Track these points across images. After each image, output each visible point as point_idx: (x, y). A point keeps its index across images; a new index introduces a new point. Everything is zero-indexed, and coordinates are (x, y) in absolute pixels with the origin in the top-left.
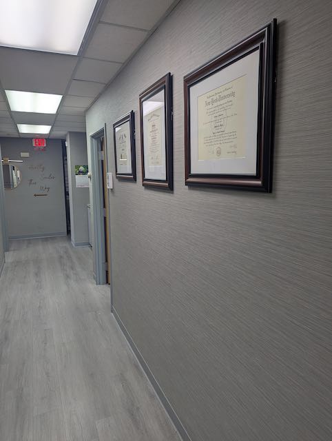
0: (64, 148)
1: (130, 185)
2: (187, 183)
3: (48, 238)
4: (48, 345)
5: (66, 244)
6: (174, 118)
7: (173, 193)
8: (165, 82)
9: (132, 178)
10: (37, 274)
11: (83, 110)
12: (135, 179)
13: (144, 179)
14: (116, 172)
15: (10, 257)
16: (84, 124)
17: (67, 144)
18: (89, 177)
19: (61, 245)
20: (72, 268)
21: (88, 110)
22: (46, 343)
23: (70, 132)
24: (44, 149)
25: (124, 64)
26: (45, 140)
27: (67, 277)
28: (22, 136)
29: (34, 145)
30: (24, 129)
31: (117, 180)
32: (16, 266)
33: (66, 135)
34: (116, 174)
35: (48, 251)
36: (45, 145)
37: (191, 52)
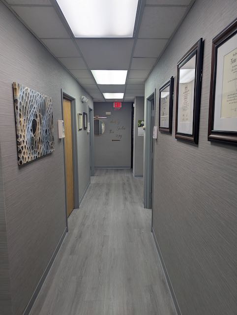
0: (133, 108)
1: (167, 137)
2: (210, 139)
3: (118, 169)
4: (104, 247)
5: (129, 175)
6: (203, 79)
7: (198, 146)
8: (197, 47)
9: (169, 131)
10: (107, 194)
11: (143, 80)
12: (170, 132)
13: (176, 133)
14: (159, 125)
15: (94, 180)
16: (143, 90)
17: (134, 105)
18: (144, 129)
19: (126, 175)
20: (130, 193)
21: (146, 80)
22: (103, 246)
23: (136, 97)
24: (120, 109)
25: (169, 39)
26: (121, 103)
27: (126, 199)
28: (107, 101)
29: (114, 106)
30: (108, 96)
31: (159, 132)
32: (96, 187)
33: (134, 99)
34: (159, 128)
35: (117, 178)
36: (121, 107)
37: (222, 14)
